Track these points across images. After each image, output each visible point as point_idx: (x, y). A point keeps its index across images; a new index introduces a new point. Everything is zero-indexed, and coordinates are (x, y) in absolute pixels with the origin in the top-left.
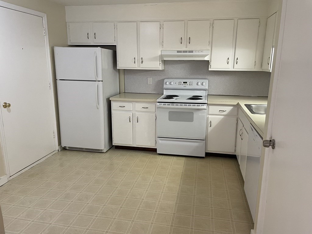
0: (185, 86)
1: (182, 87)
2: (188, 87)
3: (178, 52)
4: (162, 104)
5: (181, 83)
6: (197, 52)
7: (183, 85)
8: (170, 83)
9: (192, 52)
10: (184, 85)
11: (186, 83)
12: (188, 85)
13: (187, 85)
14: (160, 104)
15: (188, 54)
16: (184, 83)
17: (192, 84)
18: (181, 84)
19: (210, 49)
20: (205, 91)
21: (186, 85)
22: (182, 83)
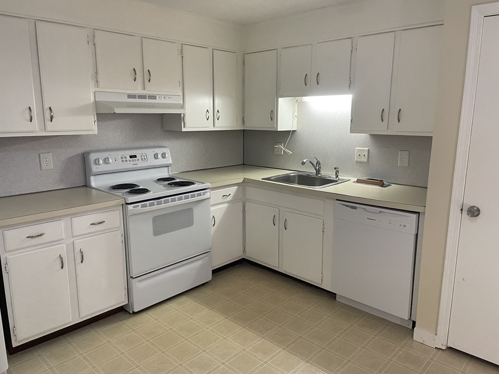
0: (135, 163)
1: (130, 164)
2: (141, 164)
3: (130, 96)
4: (138, 206)
5: (125, 157)
6: (163, 98)
7: (131, 162)
8: (106, 161)
9: (154, 97)
10: (133, 161)
11: (135, 156)
12: (140, 161)
13: (138, 160)
14: (134, 207)
15: (148, 101)
16: (131, 157)
17: (146, 157)
18: (126, 161)
19: (181, 94)
20: (166, 168)
21: (135, 160)
22: (128, 158)
